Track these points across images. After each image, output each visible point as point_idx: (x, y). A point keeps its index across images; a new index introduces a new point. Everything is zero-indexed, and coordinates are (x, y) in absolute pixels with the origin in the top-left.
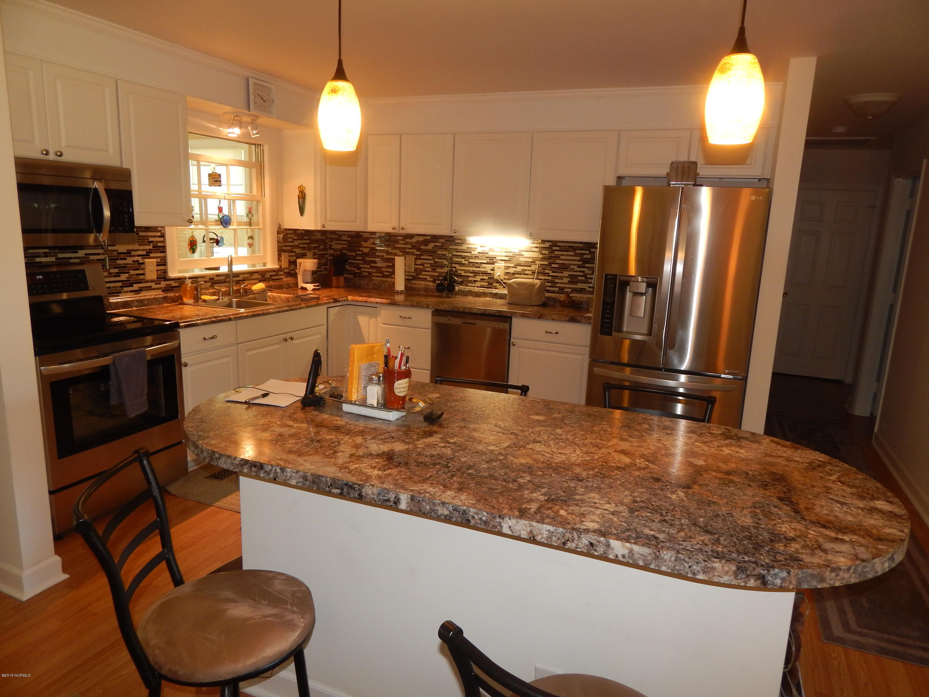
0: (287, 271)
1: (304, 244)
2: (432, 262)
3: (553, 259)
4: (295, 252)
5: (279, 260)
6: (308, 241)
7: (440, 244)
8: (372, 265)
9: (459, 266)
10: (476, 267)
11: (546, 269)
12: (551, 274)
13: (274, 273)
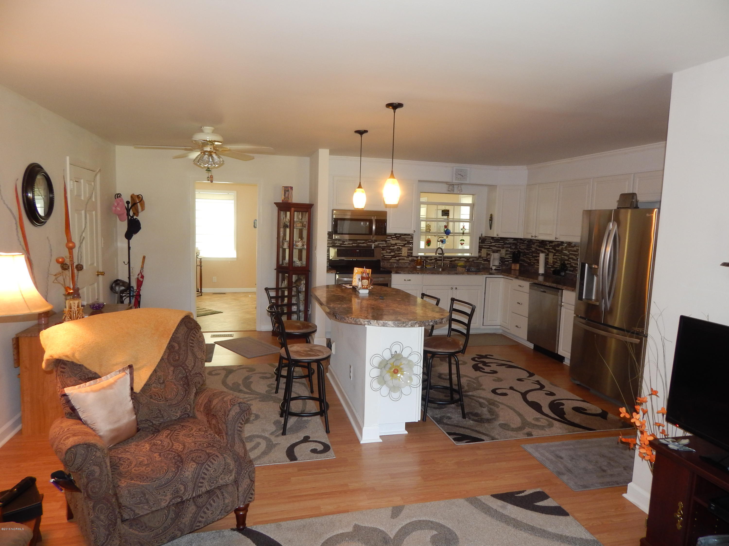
0: (484, 258)
1: (499, 245)
2: (560, 257)
4: (492, 249)
5: (479, 252)
6: (503, 244)
7: (564, 247)
13: (476, 259)
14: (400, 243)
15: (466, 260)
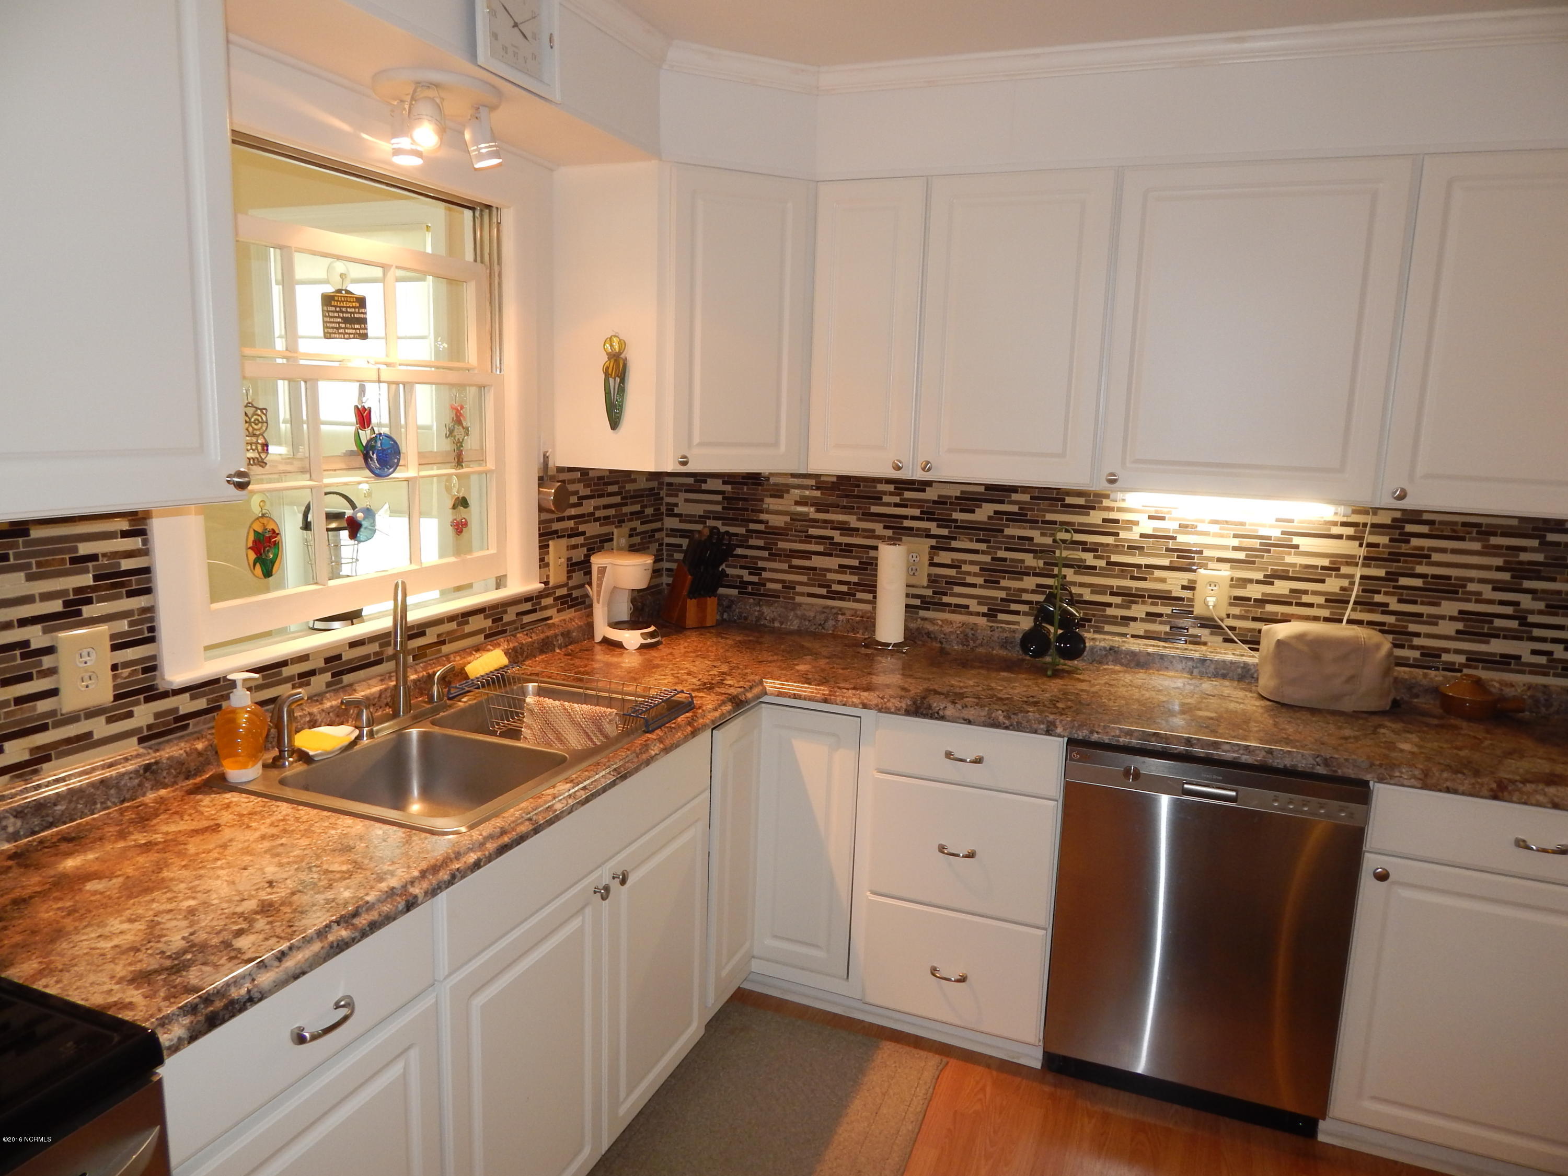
0: (564, 591)
1: (606, 507)
2: (988, 559)
3: (1405, 562)
4: (583, 533)
5: (543, 563)
6: (618, 499)
7: (1015, 508)
8: (796, 562)
9: (1075, 573)
10: (1133, 578)
11: (1379, 592)
12: (1394, 605)
13: (528, 606)
14: (27, 600)
15: (489, 622)
